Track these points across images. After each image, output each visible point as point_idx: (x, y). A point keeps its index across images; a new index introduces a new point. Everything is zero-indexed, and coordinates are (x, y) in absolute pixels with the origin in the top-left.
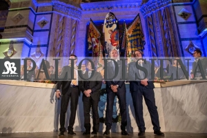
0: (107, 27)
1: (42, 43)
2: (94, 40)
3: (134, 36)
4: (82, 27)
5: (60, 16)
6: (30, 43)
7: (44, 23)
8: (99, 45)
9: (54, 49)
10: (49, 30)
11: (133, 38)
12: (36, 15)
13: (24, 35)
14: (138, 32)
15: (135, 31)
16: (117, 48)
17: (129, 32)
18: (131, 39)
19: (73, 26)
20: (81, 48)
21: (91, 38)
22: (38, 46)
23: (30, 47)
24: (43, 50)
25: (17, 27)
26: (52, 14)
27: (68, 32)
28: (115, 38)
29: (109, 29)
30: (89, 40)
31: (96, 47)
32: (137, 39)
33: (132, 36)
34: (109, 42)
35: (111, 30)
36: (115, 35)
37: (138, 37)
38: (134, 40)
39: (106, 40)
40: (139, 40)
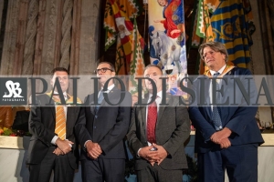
2: (121, 21)
3: (225, 10)
8: (134, 35)
9: (18, 45)
11: (222, 17)
16: (181, 44)
18: (215, 18)
20: (88, 42)
21: (115, 17)
28: (175, 18)
30: (108, 24)
31: (126, 39)
32: (233, 20)
33: (218, 12)
34: (160, 28)
36: (174, 8)
37: (236, 12)
38: (225, 21)
39: (151, 23)
40: (238, 21)
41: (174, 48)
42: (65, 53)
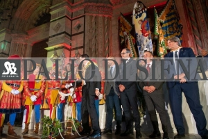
0: (137, 18)
1: (79, 46)
2: (125, 33)
3: (168, 21)
4: (114, 22)
5: (91, 17)
6: (69, 47)
7: (79, 27)
9: (90, 49)
10: (84, 32)
11: (167, 24)
12: (72, 21)
13: (63, 41)
14: (173, 16)
15: (168, 15)
16: (149, 39)
17: (162, 18)
18: (164, 25)
19: (106, 23)
20: (115, 43)
21: (123, 32)
22: (76, 49)
23: (70, 50)
24: (81, 51)
25: (58, 35)
26: (84, 16)
27: (101, 30)
28: (146, 28)
29: (139, 19)
30: (121, 35)
31: (127, 41)
32: (173, 24)
33: (165, 22)
34: (140, 33)
35: (141, 20)
36: (145, 24)
37: (173, 21)
38: (169, 26)
39: (137, 32)
40: (174, 25)
41: (146, 41)
42: (107, 49)
